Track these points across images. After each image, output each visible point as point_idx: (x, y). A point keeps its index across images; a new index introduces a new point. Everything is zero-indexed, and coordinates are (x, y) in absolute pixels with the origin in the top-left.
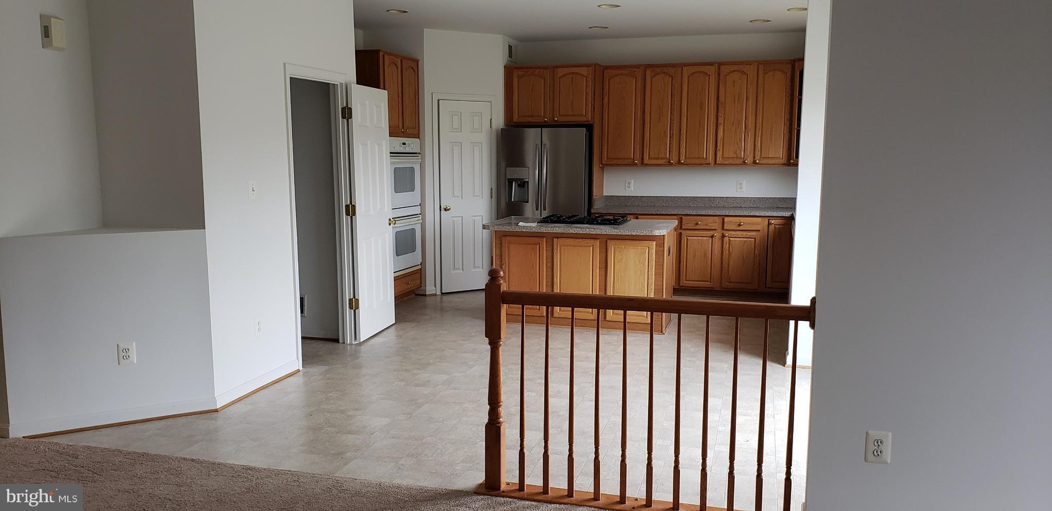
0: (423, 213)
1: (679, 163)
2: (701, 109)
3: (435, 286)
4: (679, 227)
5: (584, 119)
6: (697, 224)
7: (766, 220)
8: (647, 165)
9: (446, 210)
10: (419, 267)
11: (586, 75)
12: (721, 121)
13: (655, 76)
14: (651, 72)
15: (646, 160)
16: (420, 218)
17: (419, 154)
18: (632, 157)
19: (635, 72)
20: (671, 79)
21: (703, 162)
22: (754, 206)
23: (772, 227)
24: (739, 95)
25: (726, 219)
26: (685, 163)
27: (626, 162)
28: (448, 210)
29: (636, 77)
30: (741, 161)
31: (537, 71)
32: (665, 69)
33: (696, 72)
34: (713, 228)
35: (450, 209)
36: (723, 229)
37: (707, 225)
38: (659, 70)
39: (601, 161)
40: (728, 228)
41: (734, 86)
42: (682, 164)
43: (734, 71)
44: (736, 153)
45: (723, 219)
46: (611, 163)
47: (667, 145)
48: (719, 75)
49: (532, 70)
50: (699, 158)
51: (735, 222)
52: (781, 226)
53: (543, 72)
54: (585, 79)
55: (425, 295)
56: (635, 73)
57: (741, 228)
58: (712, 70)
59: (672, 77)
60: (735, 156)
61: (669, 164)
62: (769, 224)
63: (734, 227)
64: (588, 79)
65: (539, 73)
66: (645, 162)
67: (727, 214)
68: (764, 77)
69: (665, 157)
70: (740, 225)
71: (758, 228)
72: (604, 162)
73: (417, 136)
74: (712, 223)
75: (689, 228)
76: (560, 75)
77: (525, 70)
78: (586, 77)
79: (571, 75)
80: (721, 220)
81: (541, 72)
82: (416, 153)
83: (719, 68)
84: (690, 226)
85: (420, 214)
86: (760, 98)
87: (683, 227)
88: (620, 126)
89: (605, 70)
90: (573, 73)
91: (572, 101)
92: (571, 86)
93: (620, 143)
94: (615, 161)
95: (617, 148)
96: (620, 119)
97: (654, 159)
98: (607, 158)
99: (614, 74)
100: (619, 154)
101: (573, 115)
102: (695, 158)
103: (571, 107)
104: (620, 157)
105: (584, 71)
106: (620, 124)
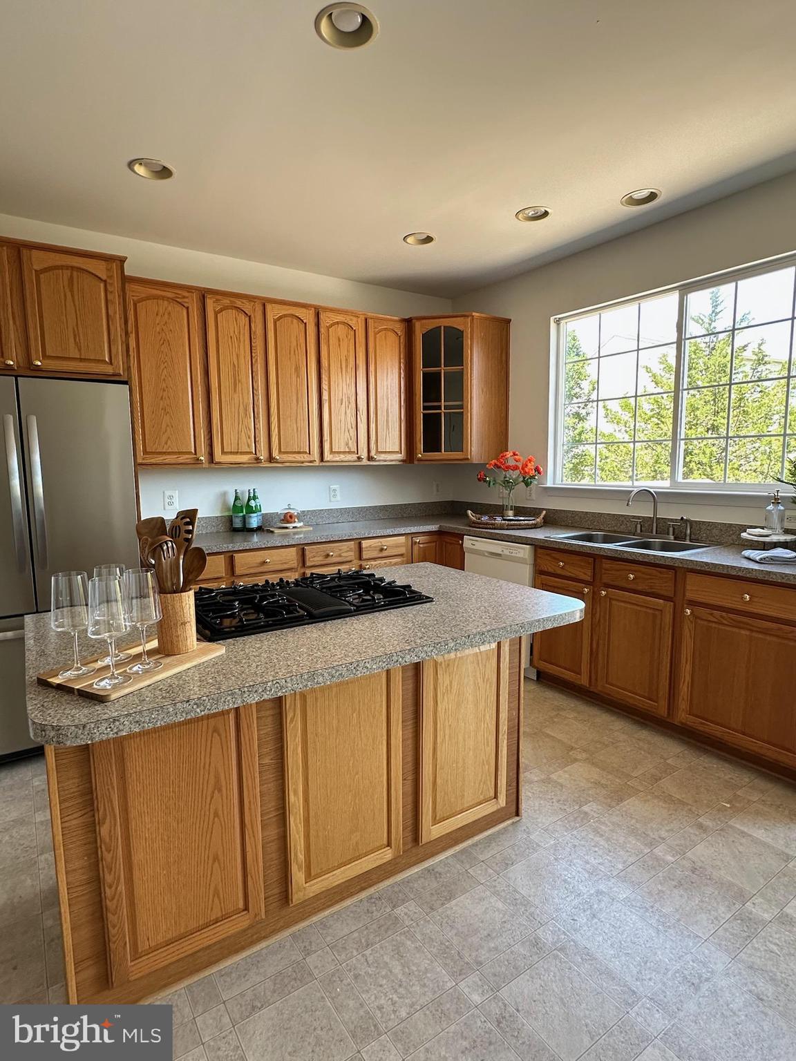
1: (271, 460)
2: (298, 376)
4: (300, 565)
5: (109, 370)
6: (328, 556)
7: (410, 537)
8: (219, 464)
11: (104, 277)
12: (325, 396)
13: (221, 310)
14: (214, 302)
15: (218, 456)
18: (193, 451)
19: (184, 297)
20: (247, 319)
21: (306, 458)
22: (354, 519)
23: (416, 548)
24: (346, 360)
25: (365, 544)
26: (280, 460)
27: (181, 460)
29: (187, 308)
30: (355, 457)
32: (238, 303)
33: (285, 316)
34: (348, 559)
36: (360, 558)
37: (340, 556)
38: (226, 301)
39: (137, 458)
40: (367, 557)
41: (339, 345)
42: (277, 462)
43: (338, 323)
44: (347, 444)
45: (360, 543)
46: (153, 461)
47: (251, 430)
48: (318, 325)
50: (300, 452)
51: (375, 547)
52: (425, 545)
54: (102, 285)
56: (186, 300)
57: (385, 554)
58: (308, 317)
59: (250, 317)
60: (347, 450)
61: (256, 462)
62: (413, 543)
63: (375, 554)
64: (110, 289)
66: (217, 460)
67: (367, 535)
68: (375, 338)
69: (248, 450)
70: (382, 550)
71: (402, 550)
72: (140, 460)
74: (347, 552)
75: (317, 563)
76: (36, 268)
78: (105, 281)
79: (67, 273)
80: (357, 546)
83: (317, 315)
84: (318, 560)
86: (372, 368)
87: (308, 564)
88: (165, 394)
89: (127, 285)
90: (73, 268)
91: (76, 329)
92: (69, 294)
93: (168, 426)
94: (162, 458)
95: (164, 433)
96: (164, 380)
97: (231, 453)
98: (145, 452)
99: (143, 295)
100: (166, 443)
101: (81, 360)
102: (295, 453)
103: (75, 340)
104: (170, 450)
105: (100, 269)
106: (164, 390)
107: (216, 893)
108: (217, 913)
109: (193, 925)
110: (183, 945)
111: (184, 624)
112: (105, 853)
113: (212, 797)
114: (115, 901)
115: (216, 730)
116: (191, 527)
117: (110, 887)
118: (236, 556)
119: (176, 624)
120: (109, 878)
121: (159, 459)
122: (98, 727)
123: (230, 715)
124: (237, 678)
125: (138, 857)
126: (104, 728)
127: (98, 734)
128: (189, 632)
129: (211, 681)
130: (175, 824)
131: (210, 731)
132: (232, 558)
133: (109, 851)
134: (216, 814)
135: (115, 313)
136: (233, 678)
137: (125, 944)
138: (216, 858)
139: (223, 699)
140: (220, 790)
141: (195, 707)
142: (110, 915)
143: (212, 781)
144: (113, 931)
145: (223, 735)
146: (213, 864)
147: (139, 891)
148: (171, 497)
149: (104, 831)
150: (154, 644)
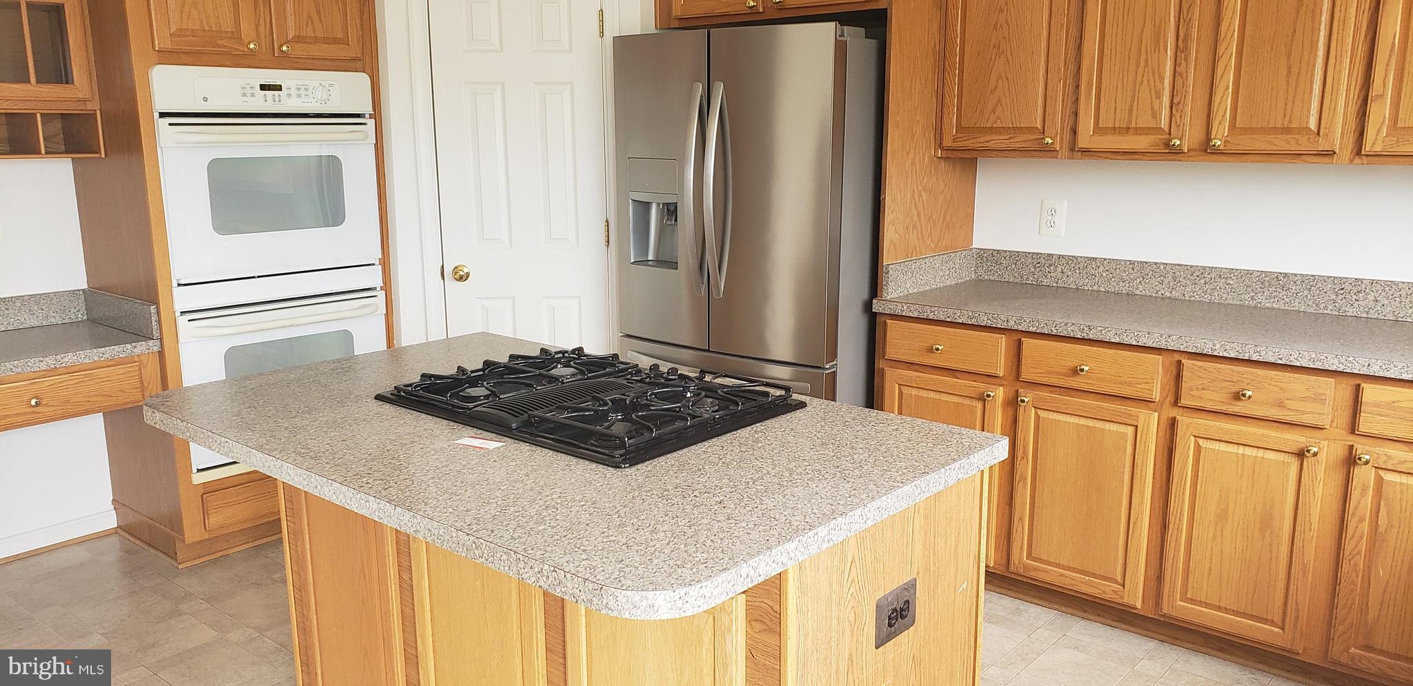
0: (388, 286)
1: (1207, 149)
4: (1171, 398)
6: (1238, 396)
8: (1086, 152)
15: (1086, 138)
16: (382, 299)
17: (369, 116)
18: (1039, 125)
21: (1305, 144)
25: (1370, 393)
26: (1231, 148)
27: (1017, 141)
28: (465, 277)
36: (1353, 428)
37: (1281, 405)
39: (941, 139)
42: (1218, 152)
45: (1358, 390)
46: (971, 144)
47: (1162, 79)
50: (1287, 130)
61: (1169, 152)
63: (1401, 428)
66: (1083, 142)
67: (1377, 370)
69: (1152, 124)
72: (948, 142)
73: (359, 64)
74: (1303, 399)
75: (1208, 406)
80: (1348, 393)
82: (358, 116)
84: (1214, 398)
85: (381, 288)
87: (1184, 401)
88: (1002, 18)
93: (1000, 77)
94: (983, 139)
95: (991, 92)
97: (1114, 130)
98: (962, 128)
100: (994, 111)
102: (1274, 130)
104: (999, 124)
106: (1001, 11)
118: (1027, 343)
121: (980, 140)
132: (1019, 344)
148: (1053, 212)
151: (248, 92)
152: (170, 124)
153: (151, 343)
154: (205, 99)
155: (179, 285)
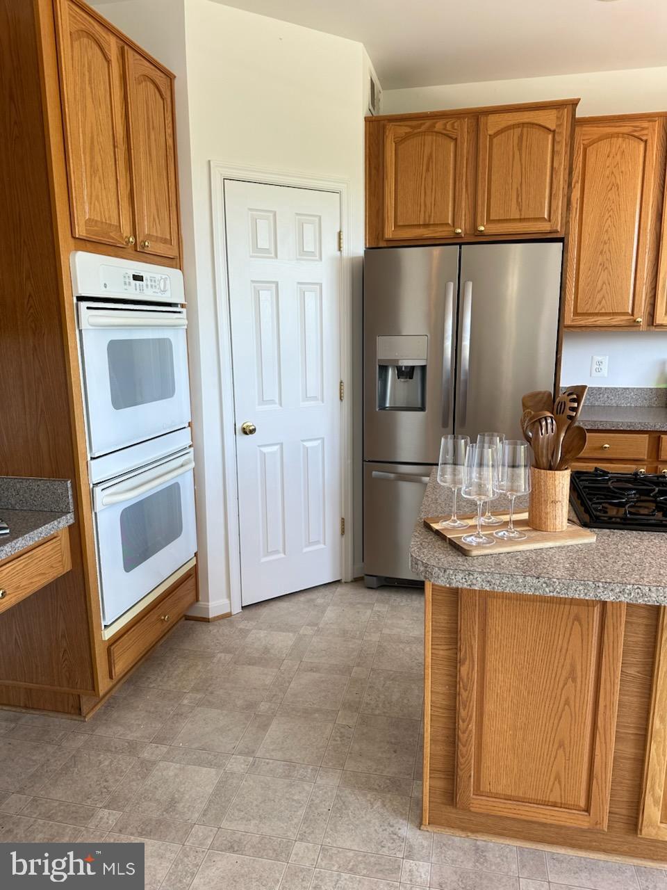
0: (196, 444)
3: (229, 596)
5: (545, 227)
8: (660, 326)
9: (245, 433)
10: (193, 562)
11: (553, 127)
15: (660, 317)
16: (191, 456)
17: (183, 306)
18: (630, 312)
19: (643, 129)
27: (616, 321)
28: (252, 431)
29: (645, 141)
31: (439, 126)
35: (254, 430)
39: (564, 320)
46: (582, 323)
49: (428, 123)
53: (453, 125)
54: (550, 137)
55: (206, 620)
56: (644, 132)
64: (557, 138)
65: (445, 129)
66: (658, 320)
72: (568, 322)
73: (175, 261)
76: (491, 132)
77: (414, 123)
78: (554, 131)
79: (518, 131)
81: (449, 127)
82: (175, 305)
85: (190, 446)
88: (606, 247)
89: (577, 129)
90: (523, 125)
91: (519, 188)
92: (517, 153)
93: (604, 283)
95: (599, 292)
96: (607, 231)
98: (576, 313)
99: (595, 137)
100: (600, 303)
101: (521, 220)
103: (517, 201)
104: (603, 311)
105: (548, 119)
106: (605, 243)
107: (558, 778)
108: (555, 797)
109: (531, 795)
110: (520, 808)
111: (554, 502)
112: (462, 690)
113: (565, 684)
114: (466, 735)
115: (577, 618)
116: (576, 405)
117: (464, 721)
118: (664, 438)
119: (546, 501)
120: (463, 713)
121: (591, 321)
122: (456, 575)
123: (596, 608)
124: (596, 570)
125: (489, 707)
126: (460, 578)
127: (455, 580)
128: (559, 512)
129: (568, 565)
130: (526, 694)
131: (572, 617)
132: (658, 440)
133: (466, 690)
134: (567, 702)
135: (560, 164)
136: (592, 569)
137: (470, 776)
138: (561, 745)
139: (574, 587)
140: (574, 680)
141: (544, 585)
142: (461, 746)
143: (568, 667)
144: (462, 760)
145: (585, 626)
146: (558, 749)
147: (487, 738)
148: (600, 363)
149: (464, 670)
150: (525, 516)
151: (127, 280)
152: (88, 308)
153: (69, 515)
154: (105, 286)
155: (92, 459)
